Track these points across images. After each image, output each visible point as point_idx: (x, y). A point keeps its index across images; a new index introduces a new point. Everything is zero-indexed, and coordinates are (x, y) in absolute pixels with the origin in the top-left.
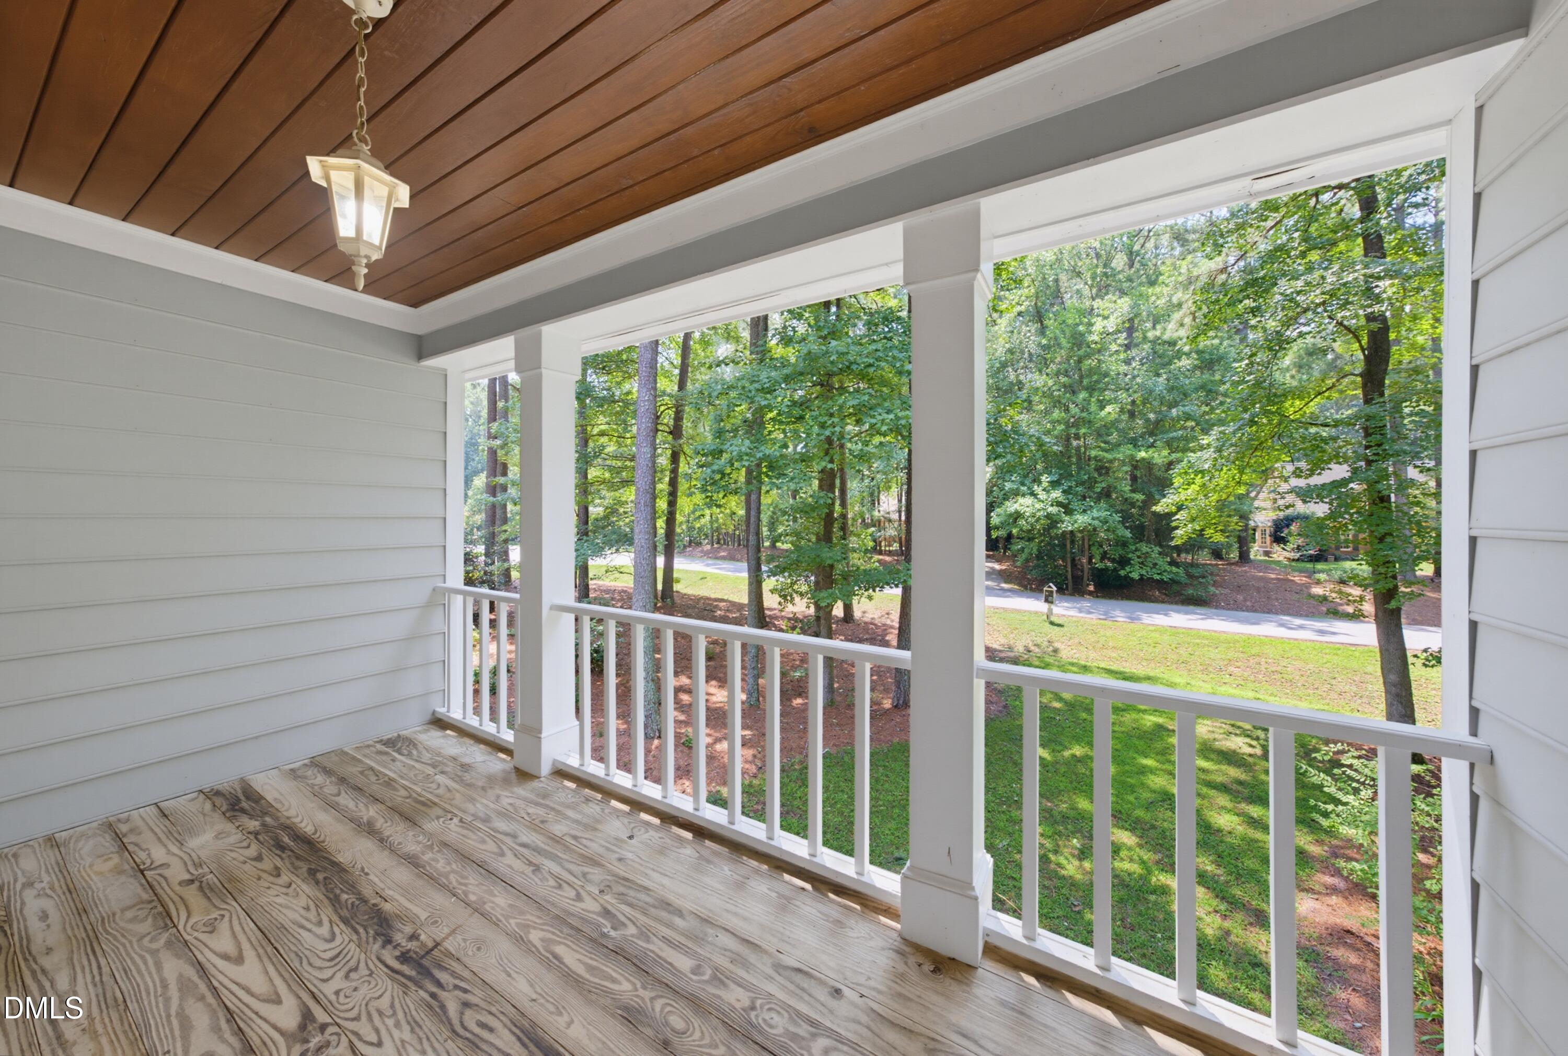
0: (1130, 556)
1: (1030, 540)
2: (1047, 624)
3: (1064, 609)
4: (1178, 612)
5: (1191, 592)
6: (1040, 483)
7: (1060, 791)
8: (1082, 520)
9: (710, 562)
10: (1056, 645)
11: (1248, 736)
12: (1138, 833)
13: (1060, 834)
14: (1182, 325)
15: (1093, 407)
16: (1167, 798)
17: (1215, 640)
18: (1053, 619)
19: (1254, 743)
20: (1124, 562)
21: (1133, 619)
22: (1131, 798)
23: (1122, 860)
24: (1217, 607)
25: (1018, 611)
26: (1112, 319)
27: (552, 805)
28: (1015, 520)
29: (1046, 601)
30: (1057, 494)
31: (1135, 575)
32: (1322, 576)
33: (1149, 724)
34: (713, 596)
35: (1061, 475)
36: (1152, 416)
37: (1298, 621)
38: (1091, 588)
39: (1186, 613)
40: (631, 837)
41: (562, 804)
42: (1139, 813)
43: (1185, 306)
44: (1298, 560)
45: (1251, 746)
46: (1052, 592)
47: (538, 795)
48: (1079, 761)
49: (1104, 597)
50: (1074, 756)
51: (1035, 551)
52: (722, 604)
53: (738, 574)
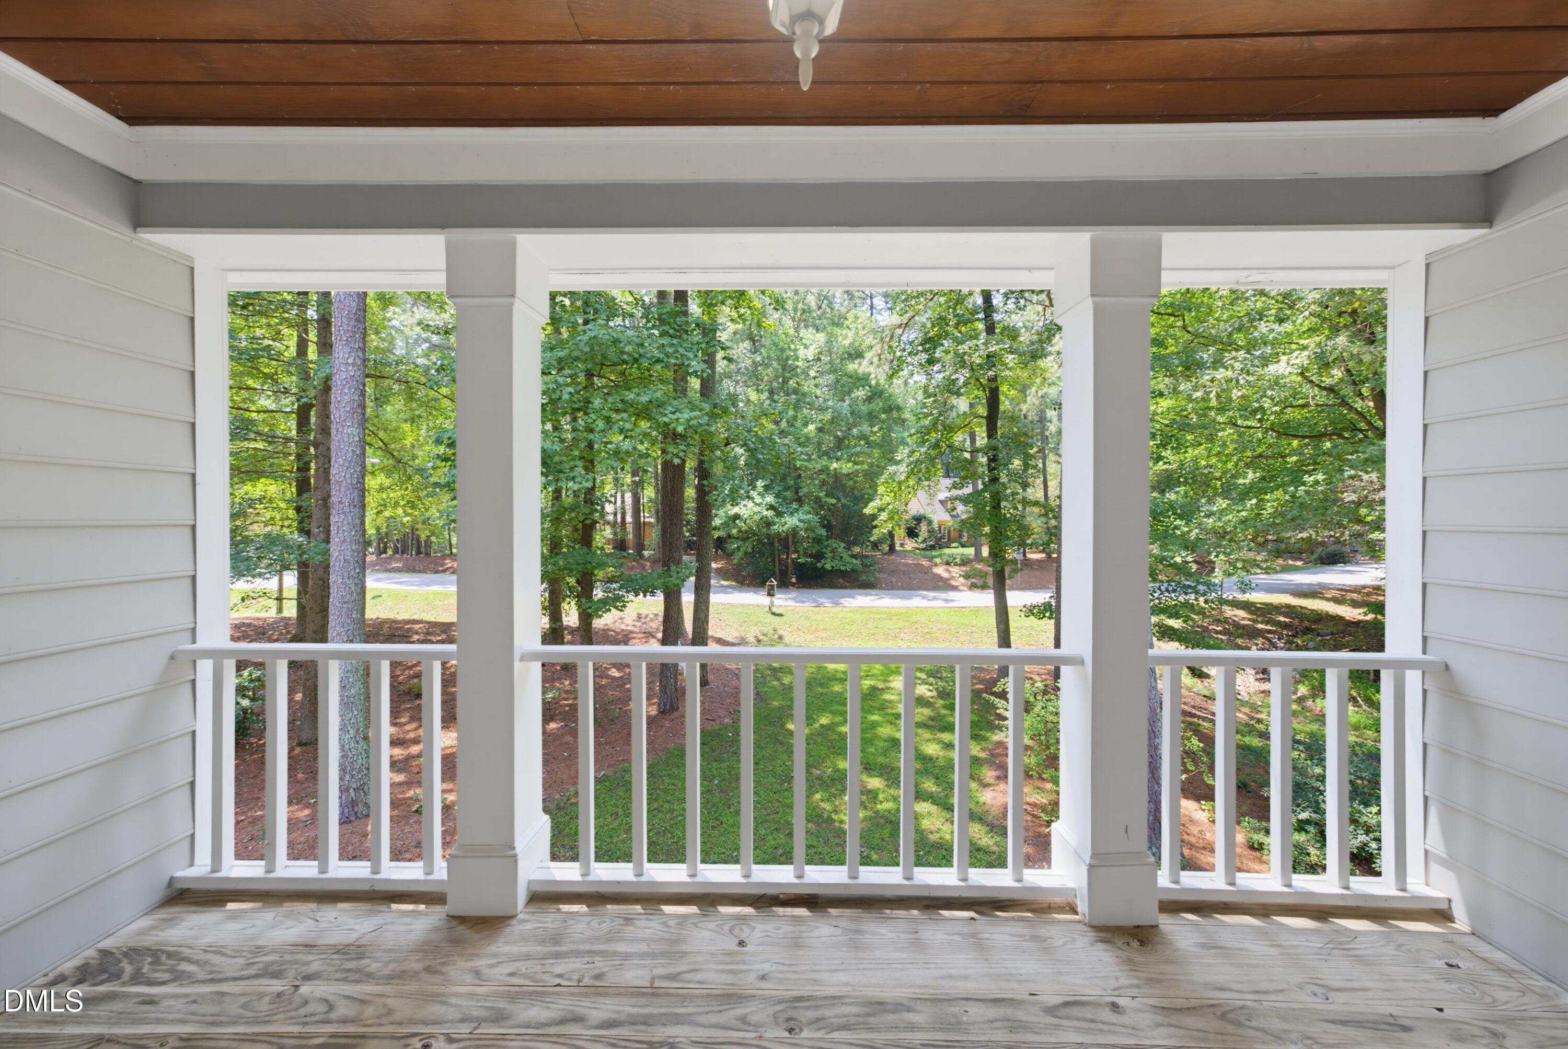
0: (824, 550)
1: (745, 540)
2: (770, 615)
3: (784, 600)
4: (861, 595)
5: (864, 578)
6: (754, 488)
7: (823, 758)
8: (791, 521)
9: (381, 575)
10: (781, 632)
11: (927, 684)
12: (885, 777)
13: (835, 796)
14: (872, 363)
15: (798, 424)
16: (895, 742)
17: (891, 615)
18: (774, 610)
19: (931, 688)
20: (819, 556)
21: (837, 604)
22: (872, 750)
23: (881, 802)
24: (881, 588)
25: (743, 605)
26: (812, 349)
27: (574, 947)
28: (734, 521)
29: (769, 594)
30: (770, 499)
31: (828, 567)
32: (938, 560)
33: (866, 687)
34: (400, 617)
35: (771, 480)
36: (839, 433)
37: (931, 594)
38: (794, 580)
39: (866, 595)
40: (741, 943)
41: (591, 940)
42: (881, 760)
43: (874, 349)
44: (923, 549)
45: (931, 691)
46: (773, 586)
47: (542, 942)
48: (828, 730)
49: (804, 587)
50: (822, 726)
51: (750, 550)
52: (417, 627)
53: (426, 588)
